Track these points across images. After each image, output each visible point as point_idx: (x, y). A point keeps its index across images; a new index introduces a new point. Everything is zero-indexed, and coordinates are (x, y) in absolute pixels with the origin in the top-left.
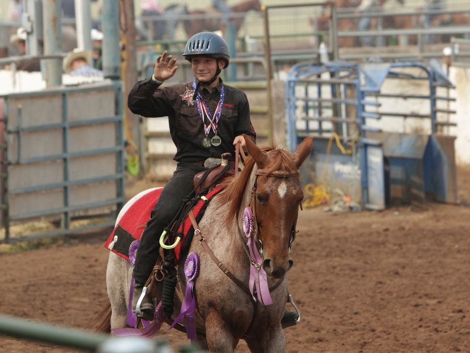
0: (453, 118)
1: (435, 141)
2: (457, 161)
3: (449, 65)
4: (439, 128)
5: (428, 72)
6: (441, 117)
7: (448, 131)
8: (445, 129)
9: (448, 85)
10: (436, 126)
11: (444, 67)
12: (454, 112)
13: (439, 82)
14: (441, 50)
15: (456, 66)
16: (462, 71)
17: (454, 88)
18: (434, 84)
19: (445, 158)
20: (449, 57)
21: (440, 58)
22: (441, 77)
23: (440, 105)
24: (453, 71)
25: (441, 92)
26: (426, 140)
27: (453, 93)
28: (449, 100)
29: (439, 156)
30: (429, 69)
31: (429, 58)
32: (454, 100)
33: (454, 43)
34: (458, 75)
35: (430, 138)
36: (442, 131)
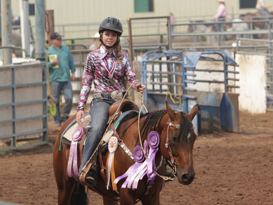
0: (237, 84)
1: (227, 96)
2: (240, 108)
3: (235, 53)
4: (229, 89)
5: (223, 56)
6: (230, 83)
7: (235, 91)
8: (233, 89)
9: (234, 64)
10: (227, 88)
11: (233, 54)
12: (238, 80)
13: (229, 63)
14: (231, 44)
15: (239, 54)
16: (243, 56)
17: (238, 66)
18: (227, 63)
19: (233, 106)
20: (235, 48)
21: (230, 48)
22: (231, 60)
23: (230, 76)
24: (238, 56)
25: (230, 68)
26: (222, 96)
27: (237, 69)
28: (235, 73)
29: (229, 105)
30: (223, 55)
31: (224, 48)
32: (238, 73)
33: (238, 40)
34: (240, 59)
35: (224, 94)
36: (231, 91)
